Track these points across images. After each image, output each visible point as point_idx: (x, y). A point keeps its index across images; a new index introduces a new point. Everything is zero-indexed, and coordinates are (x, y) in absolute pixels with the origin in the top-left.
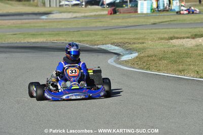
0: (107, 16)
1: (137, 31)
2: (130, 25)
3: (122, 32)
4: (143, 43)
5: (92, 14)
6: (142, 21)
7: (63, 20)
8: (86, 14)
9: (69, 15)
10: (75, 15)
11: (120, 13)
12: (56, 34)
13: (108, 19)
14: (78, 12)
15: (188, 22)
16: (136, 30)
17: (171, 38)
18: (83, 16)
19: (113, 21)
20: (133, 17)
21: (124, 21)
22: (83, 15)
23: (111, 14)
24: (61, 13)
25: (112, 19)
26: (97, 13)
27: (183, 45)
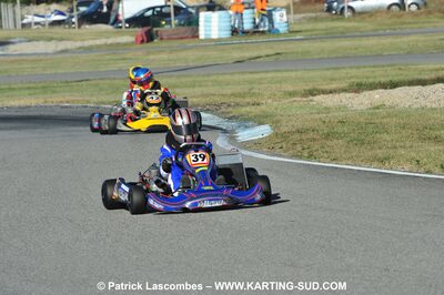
0: (134, 47)
1: (214, 78)
2: (191, 64)
3: (184, 80)
4: (258, 104)
5: (98, 42)
6: (213, 55)
7: (41, 57)
8: (86, 44)
9: (51, 47)
10: (62, 46)
11: (161, 39)
12: (43, 87)
13: (139, 53)
14: (68, 39)
15: (316, 57)
16: (209, 75)
17: (312, 93)
18: (81, 48)
19: (152, 57)
20: (191, 48)
21: (173, 56)
22: (79, 44)
23: (142, 41)
24: (30, 41)
25: (149, 53)
26: (110, 41)
27: (345, 107)
